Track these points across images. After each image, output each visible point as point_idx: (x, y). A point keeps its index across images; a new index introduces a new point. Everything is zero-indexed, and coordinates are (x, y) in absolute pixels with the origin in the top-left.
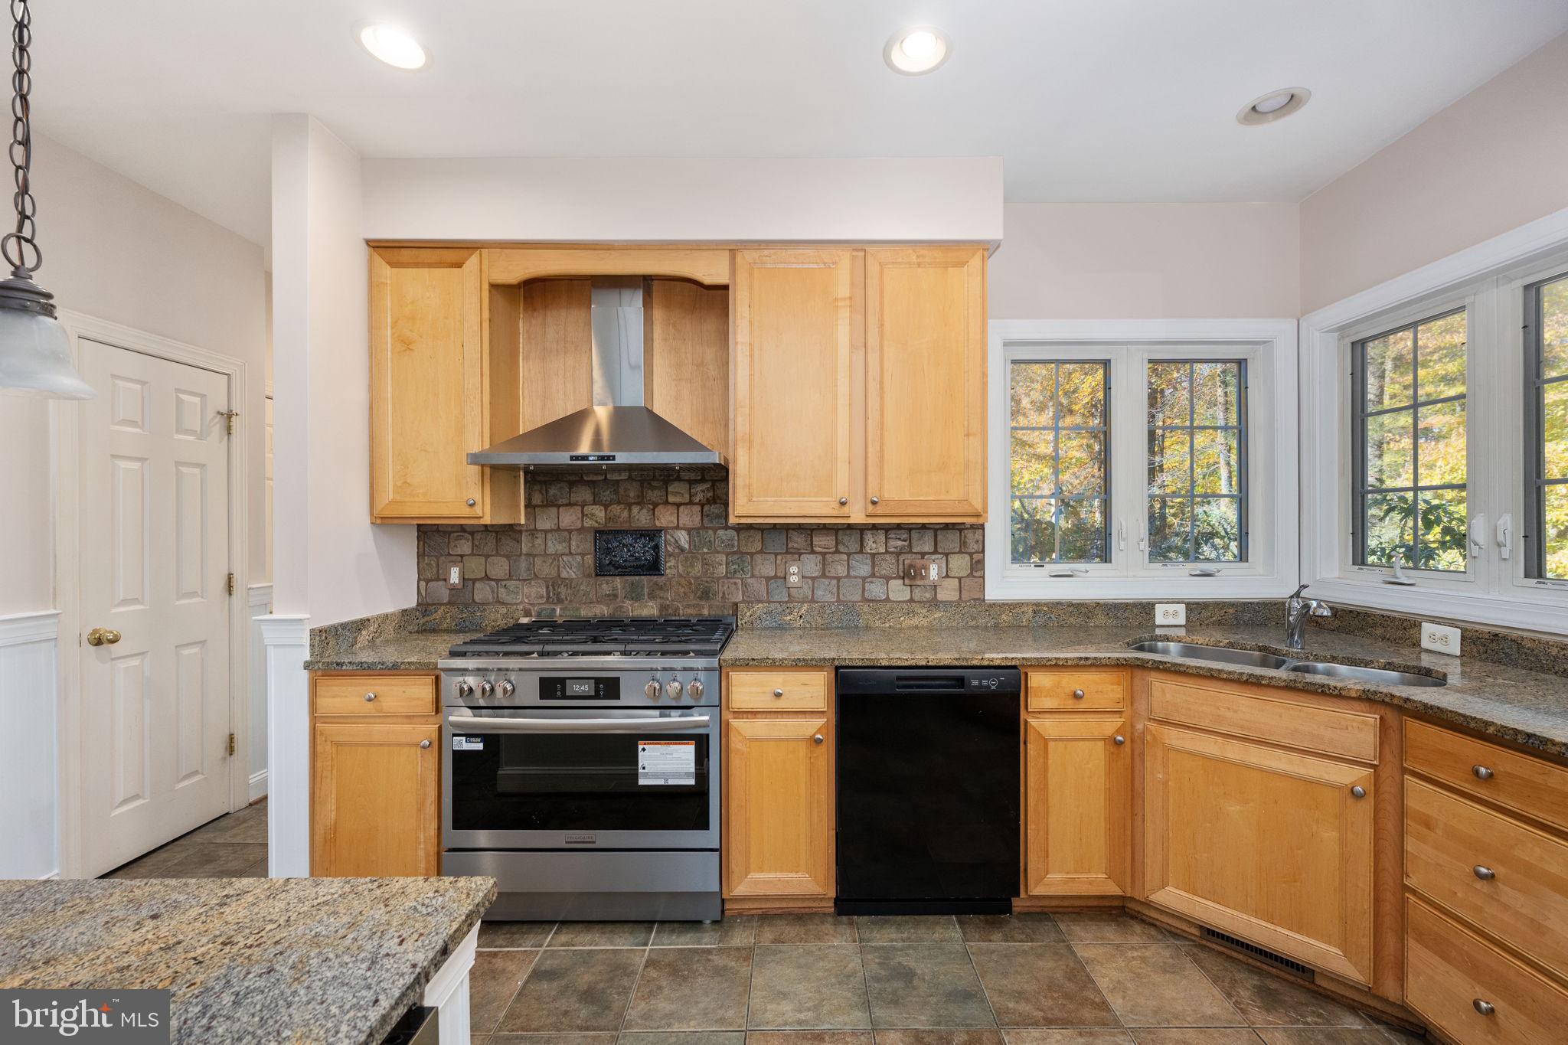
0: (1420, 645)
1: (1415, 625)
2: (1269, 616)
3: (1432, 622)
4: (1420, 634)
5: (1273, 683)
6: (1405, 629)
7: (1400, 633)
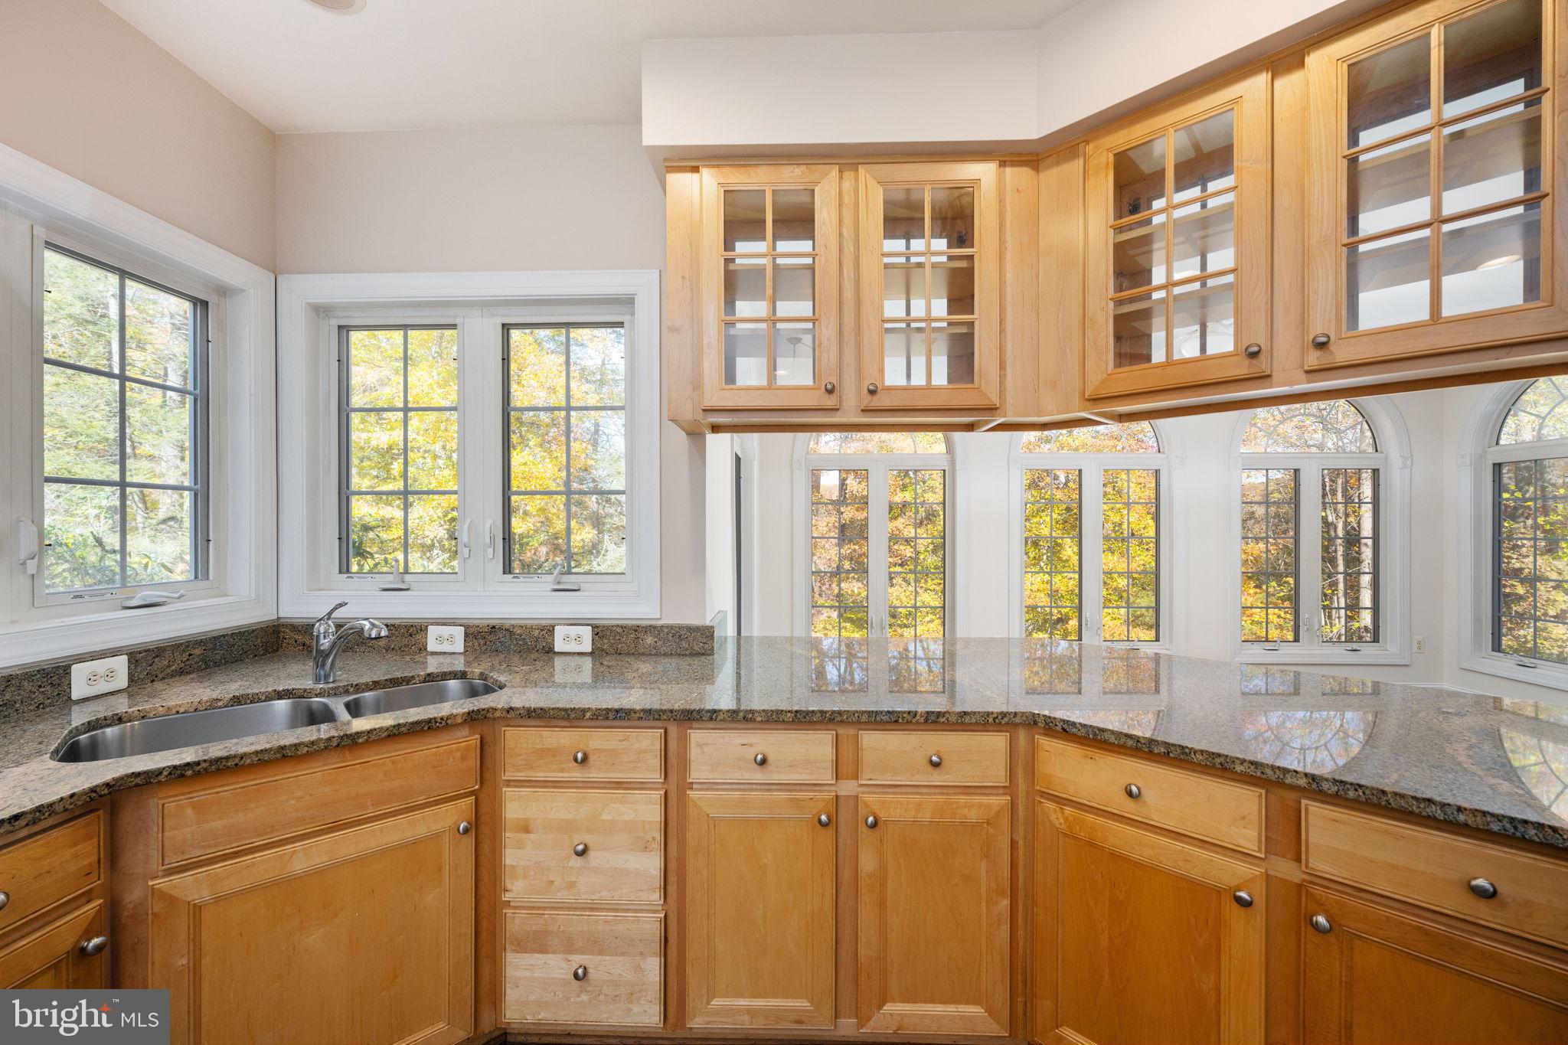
0: (426, 649)
1: (421, 630)
2: (246, 647)
3: (438, 624)
4: (426, 638)
5: (373, 737)
6: (411, 635)
7: (405, 641)
